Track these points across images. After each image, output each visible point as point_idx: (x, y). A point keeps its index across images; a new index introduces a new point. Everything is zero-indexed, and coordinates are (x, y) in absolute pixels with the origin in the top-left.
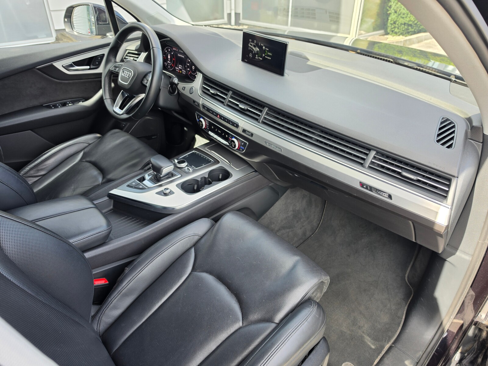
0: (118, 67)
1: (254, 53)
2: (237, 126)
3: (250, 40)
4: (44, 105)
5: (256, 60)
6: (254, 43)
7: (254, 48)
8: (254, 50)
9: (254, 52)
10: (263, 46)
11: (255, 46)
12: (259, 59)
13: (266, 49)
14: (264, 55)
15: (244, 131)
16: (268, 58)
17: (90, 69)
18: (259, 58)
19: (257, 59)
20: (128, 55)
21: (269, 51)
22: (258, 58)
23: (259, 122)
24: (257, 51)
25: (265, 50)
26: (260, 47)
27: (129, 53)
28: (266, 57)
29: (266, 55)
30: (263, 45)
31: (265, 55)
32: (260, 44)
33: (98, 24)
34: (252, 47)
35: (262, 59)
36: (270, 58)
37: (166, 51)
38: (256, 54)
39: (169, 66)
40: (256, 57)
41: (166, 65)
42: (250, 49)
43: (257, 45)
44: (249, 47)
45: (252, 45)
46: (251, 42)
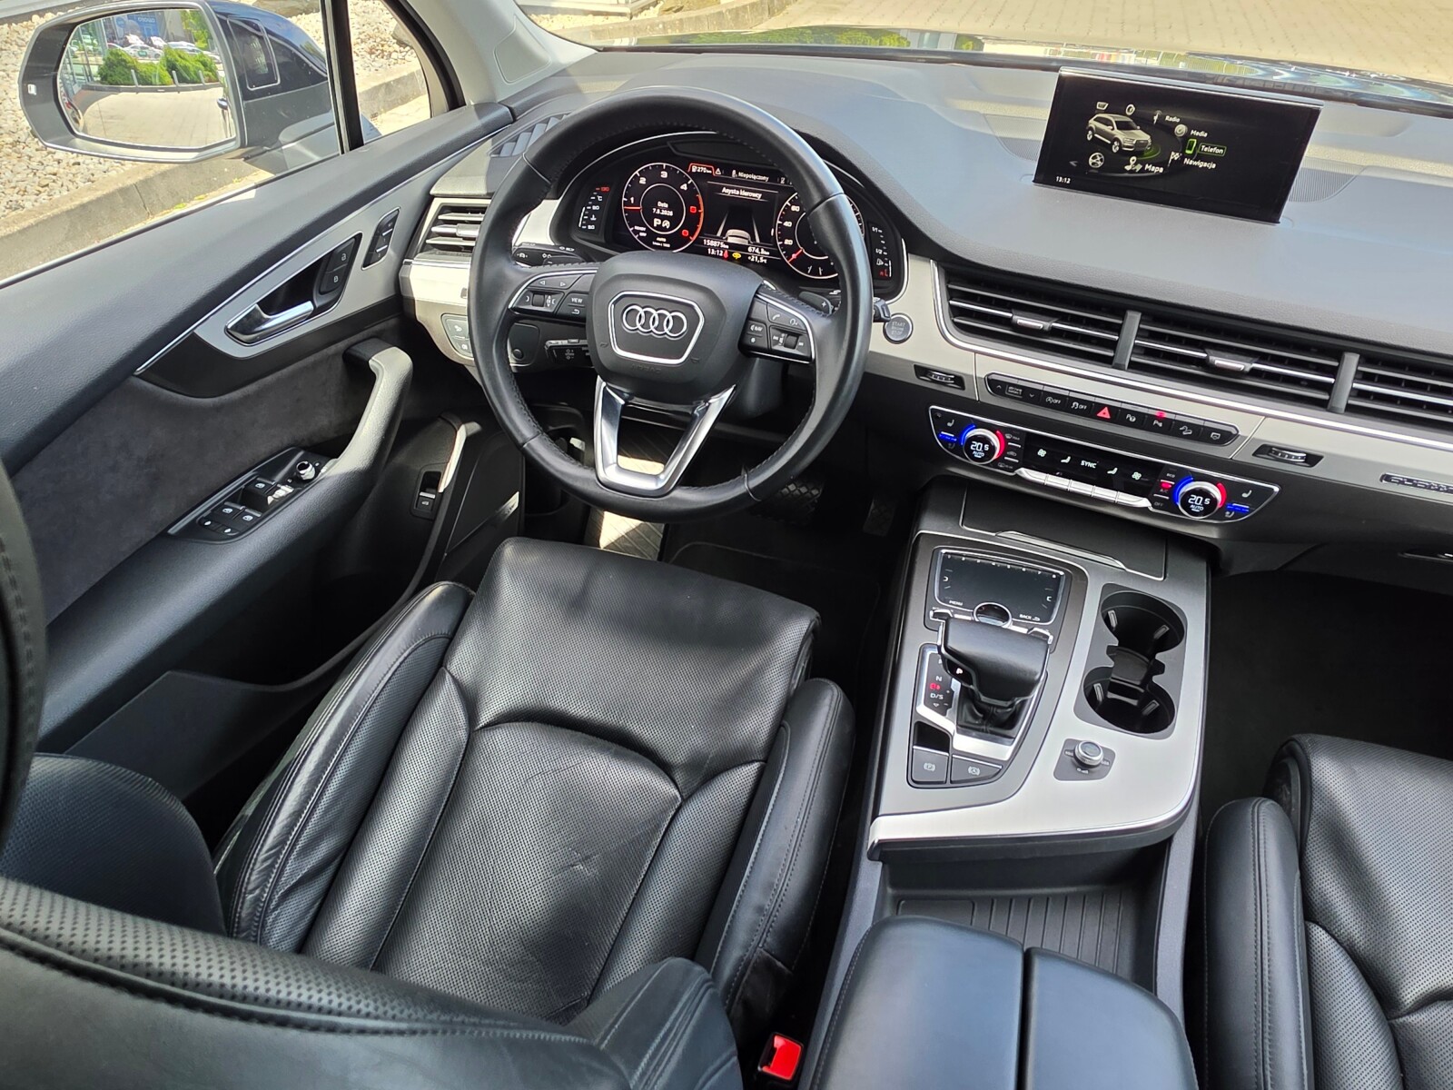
0: (551, 293)
1: (1115, 150)
2: (1227, 437)
3: (1101, 105)
4: (172, 531)
5: (1126, 174)
6: (1125, 115)
7: (1119, 134)
8: (1117, 140)
9: (1120, 146)
10: (1176, 124)
11: (1123, 126)
12: (1143, 170)
13: (1192, 132)
14: (1175, 156)
15: (1265, 450)
16: (1201, 164)
17: (317, 311)
18: (1148, 167)
19: (1131, 171)
20: (441, 217)
21: (1208, 141)
22: (1139, 167)
23: (1333, 410)
24: (1139, 144)
25: (1187, 136)
26: (1162, 131)
27: (444, 209)
28: (1187, 161)
29: (1190, 157)
30: (1175, 119)
31: (1184, 156)
32: (1161, 118)
33: (247, 96)
34: (1107, 129)
35: (1161, 170)
36: (1214, 166)
37: (641, 182)
38: (1132, 154)
39: (664, 240)
40: (1129, 164)
41: (640, 237)
42: (1094, 137)
43: (1142, 122)
44: (1091, 129)
45: (1107, 123)
46: (1106, 112)
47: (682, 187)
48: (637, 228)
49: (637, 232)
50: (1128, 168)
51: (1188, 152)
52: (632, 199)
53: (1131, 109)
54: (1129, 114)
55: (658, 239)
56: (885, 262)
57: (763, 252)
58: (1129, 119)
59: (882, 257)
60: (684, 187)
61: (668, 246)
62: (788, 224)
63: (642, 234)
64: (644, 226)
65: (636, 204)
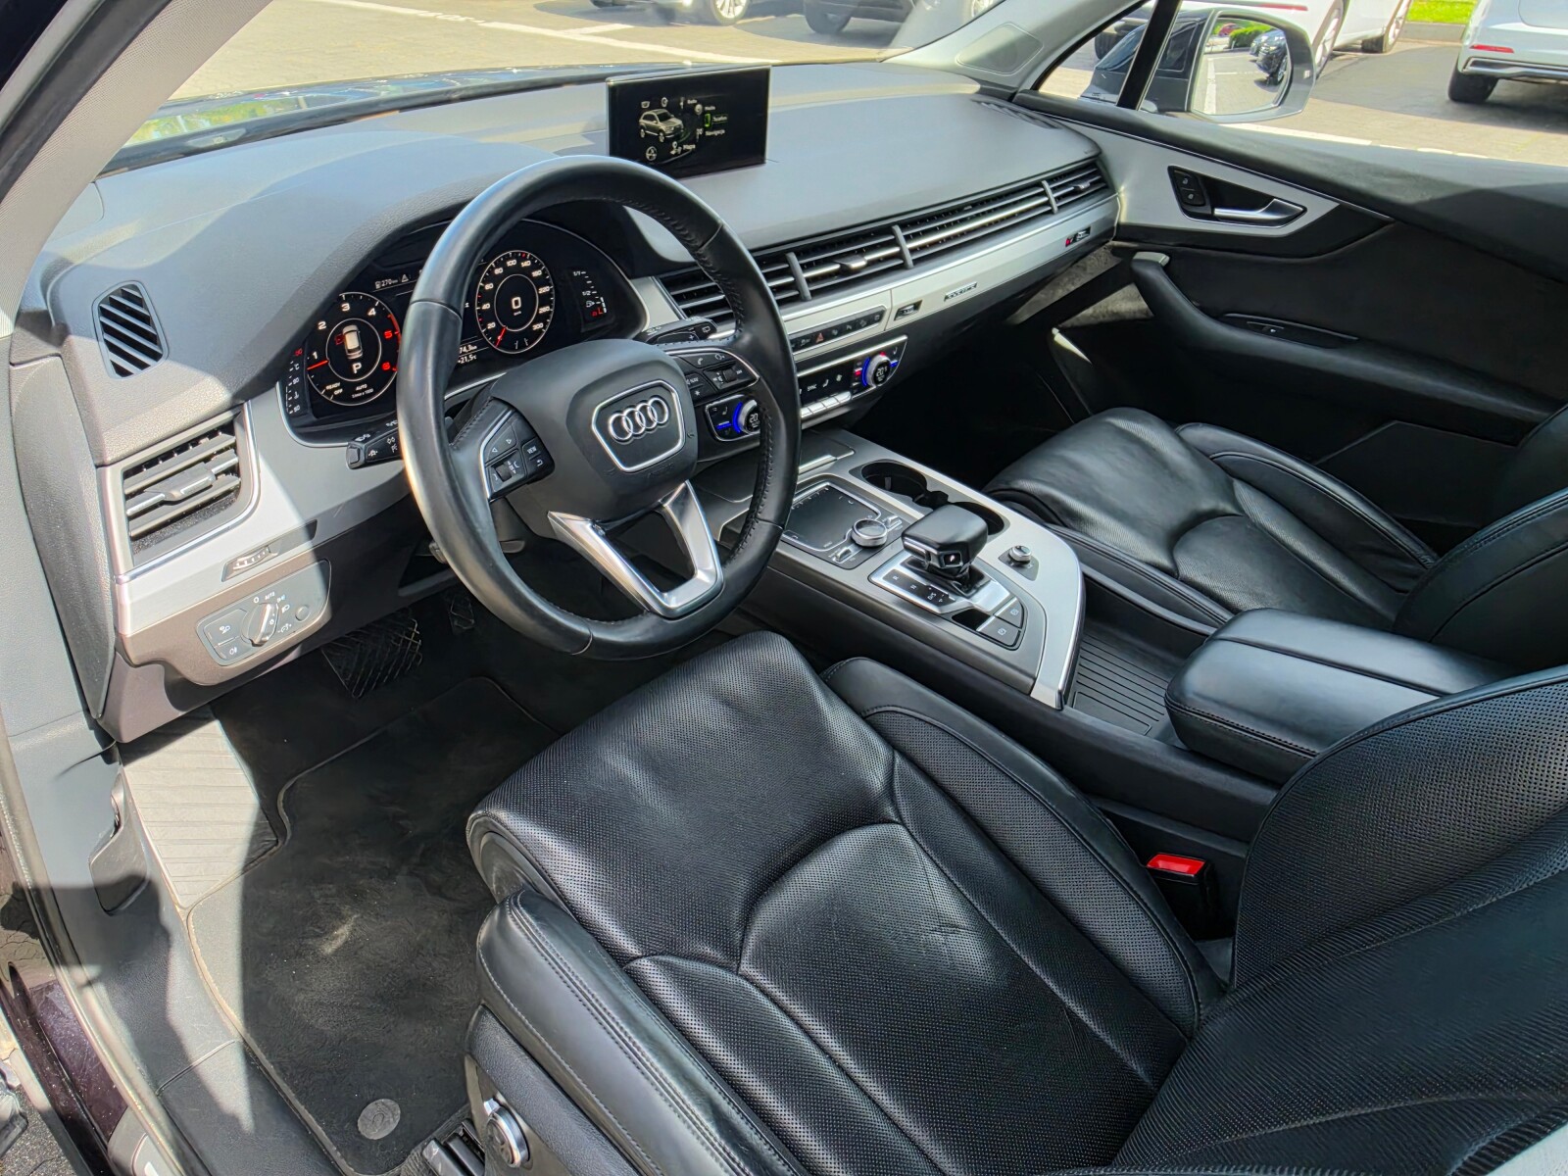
1: (662, 140)
2: (882, 315)
3: (645, 104)
5: (674, 158)
6: (662, 108)
7: (662, 126)
8: (661, 131)
9: (665, 135)
10: (695, 105)
11: (664, 118)
12: (683, 151)
13: (707, 108)
14: (700, 132)
15: (901, 312)
16: (716, 133)
18: (685, 147)
19: (676, 154)
21: (717, 113)
22: (680, 149)
24: (677, 129)
25: (704, 112)
26: (687, 114)
28: (708, 133)
29: (709, 129)
30: (694, 101)
31: (705, 130)
32: (685, 102)
34: (653, 123)
35: (694, 146)
36: (723, 132)
37: (320, 328)
38: (673, 140)
39: (365, 386)
40: (672, 149)
41: (337, 398)
42: (646, 135)
43: (673, 109)
44: (642, 127)
45: (651, 118)
46: (650, 109)
47: (370, 314)
48: (329, 387)
49: (330, 393)
50: (673, 152)
51: (707, 126)
52: (315, 354)
53: (665, 101)
54: (664, 106)
55: (358, 389)
56: (595, 301)
57: (471, 348)
58: (666, 111)
59: (592, 298)
60: (372, 312)
61: (371, 390)
62: (486, 306)
63: (337, 392)
64: (337, 380)
65: (322, 357)
